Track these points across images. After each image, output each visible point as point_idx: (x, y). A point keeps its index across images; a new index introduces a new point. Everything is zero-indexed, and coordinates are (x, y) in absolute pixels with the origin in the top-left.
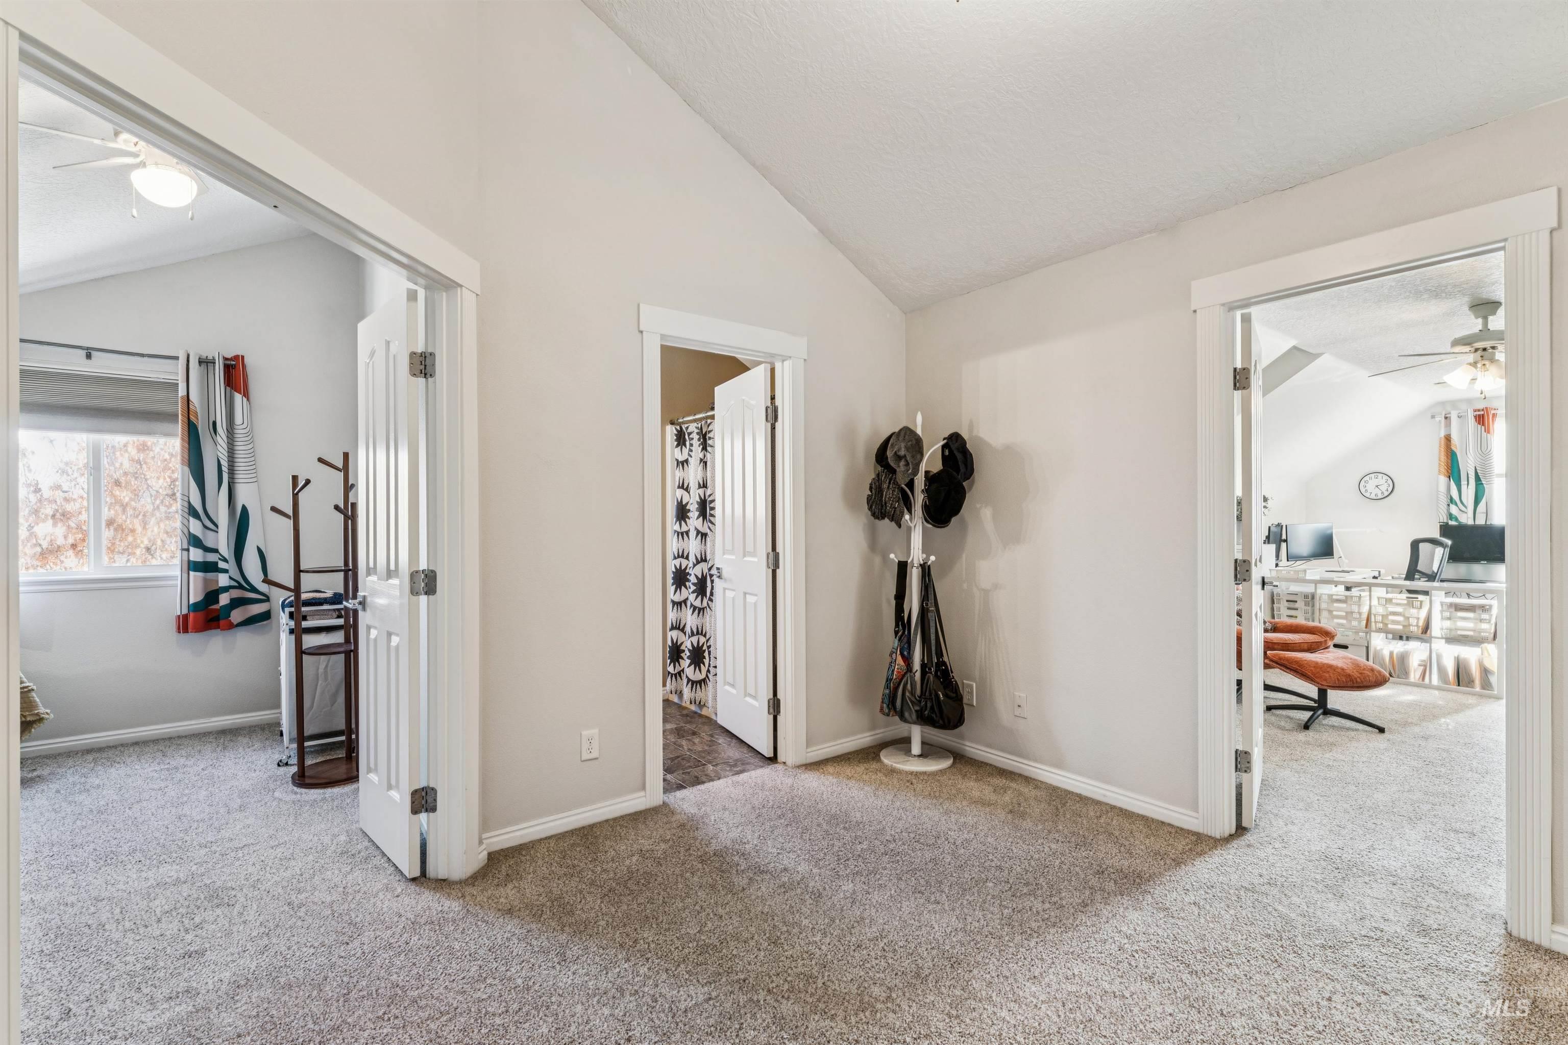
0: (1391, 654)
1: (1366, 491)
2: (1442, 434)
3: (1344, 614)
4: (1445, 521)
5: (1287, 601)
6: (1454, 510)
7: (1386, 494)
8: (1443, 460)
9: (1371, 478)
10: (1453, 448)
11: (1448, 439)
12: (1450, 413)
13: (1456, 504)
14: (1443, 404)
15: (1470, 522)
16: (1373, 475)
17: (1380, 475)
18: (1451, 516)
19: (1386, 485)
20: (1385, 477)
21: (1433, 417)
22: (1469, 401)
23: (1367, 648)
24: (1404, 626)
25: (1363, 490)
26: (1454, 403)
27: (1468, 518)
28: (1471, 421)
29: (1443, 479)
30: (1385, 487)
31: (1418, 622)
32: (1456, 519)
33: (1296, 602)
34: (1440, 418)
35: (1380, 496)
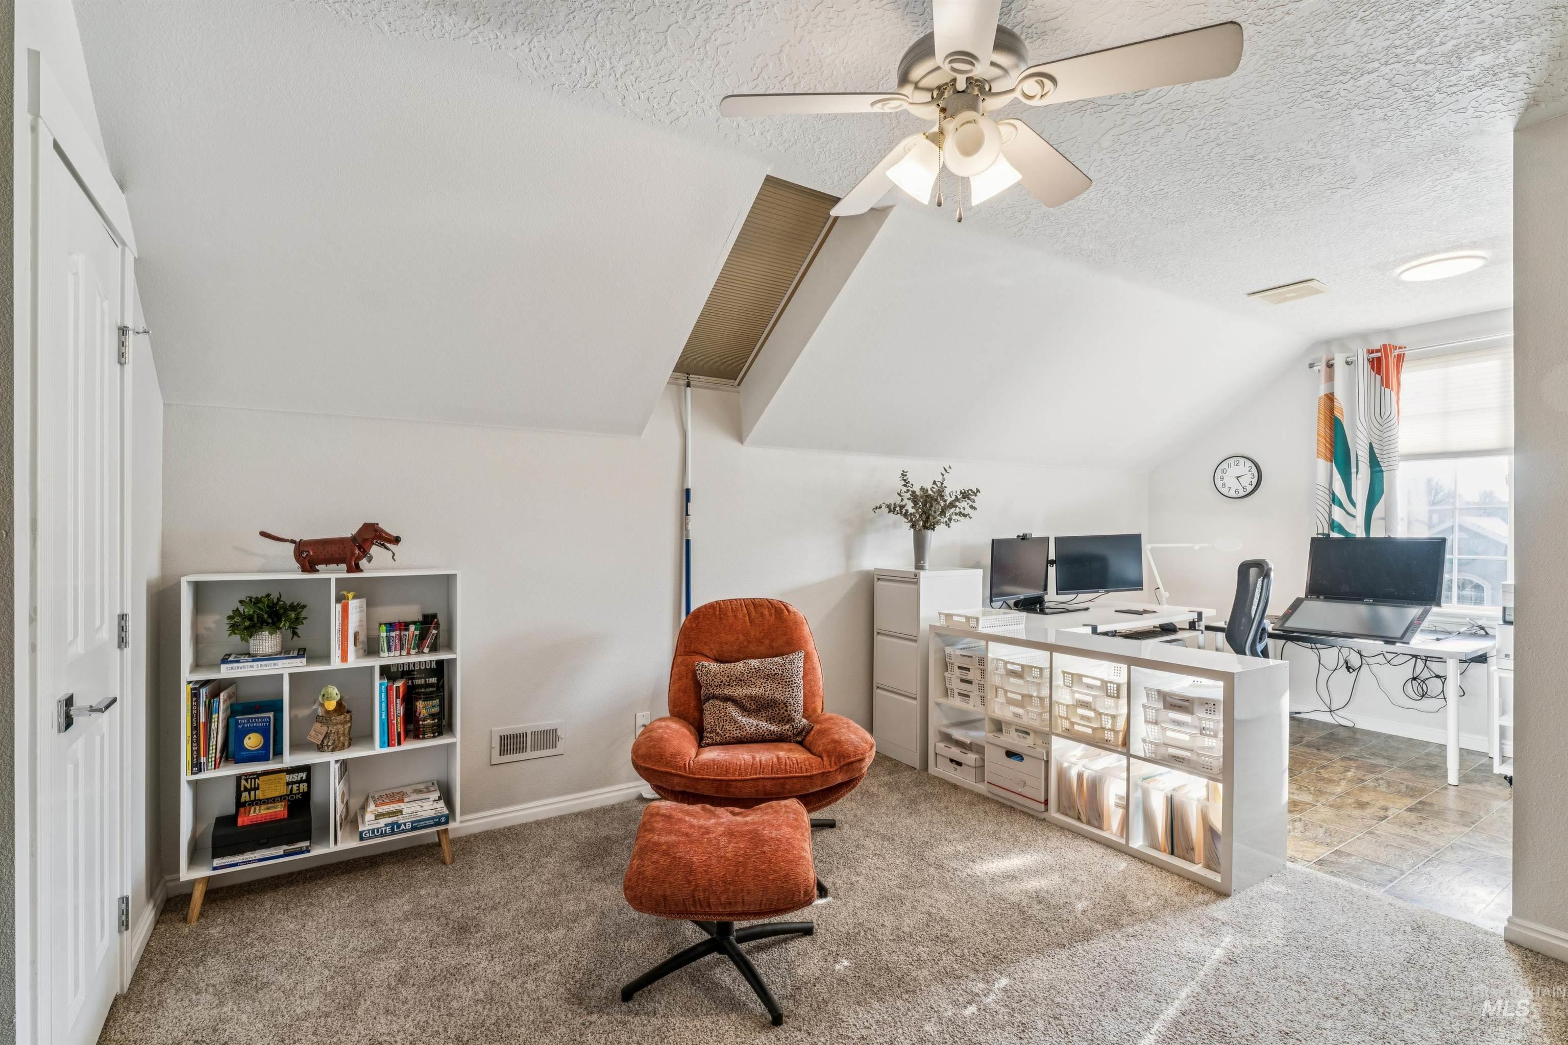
0: (1080, 776)
1: (1224, 485)
2: (1322, 391)
3: (1019, 697)
4: (1326, 532)
5: (960, 668)
6: (1338, 515)
7: (1250, 489)
8: (1323, 434)
9: (1229, 466)
10: (1337, 414)
11: (1330, 398)
12: (1333, 359)
13: (1341, 505)
14: (1328, 343)
15: (1360, 534)
16: (1232, 461)
17: (1242, 460)
18: (1333, 525)
19: (1249, 475)
20: (1249, 463)
21: (1311, 366)
22: (1363, 336)
23: (1047, 762)
24: (1094, 729)
25: (1219, 484)
26: (1341, 341)
27: (1357, 527)
28: (1363, 367)
29: (1322, 466)
30: (1249, 480)
31: (1114, 724)
32: (1341, 529)
33: (968, 669)
34: (1322, 366)
35: (1242, 493)
